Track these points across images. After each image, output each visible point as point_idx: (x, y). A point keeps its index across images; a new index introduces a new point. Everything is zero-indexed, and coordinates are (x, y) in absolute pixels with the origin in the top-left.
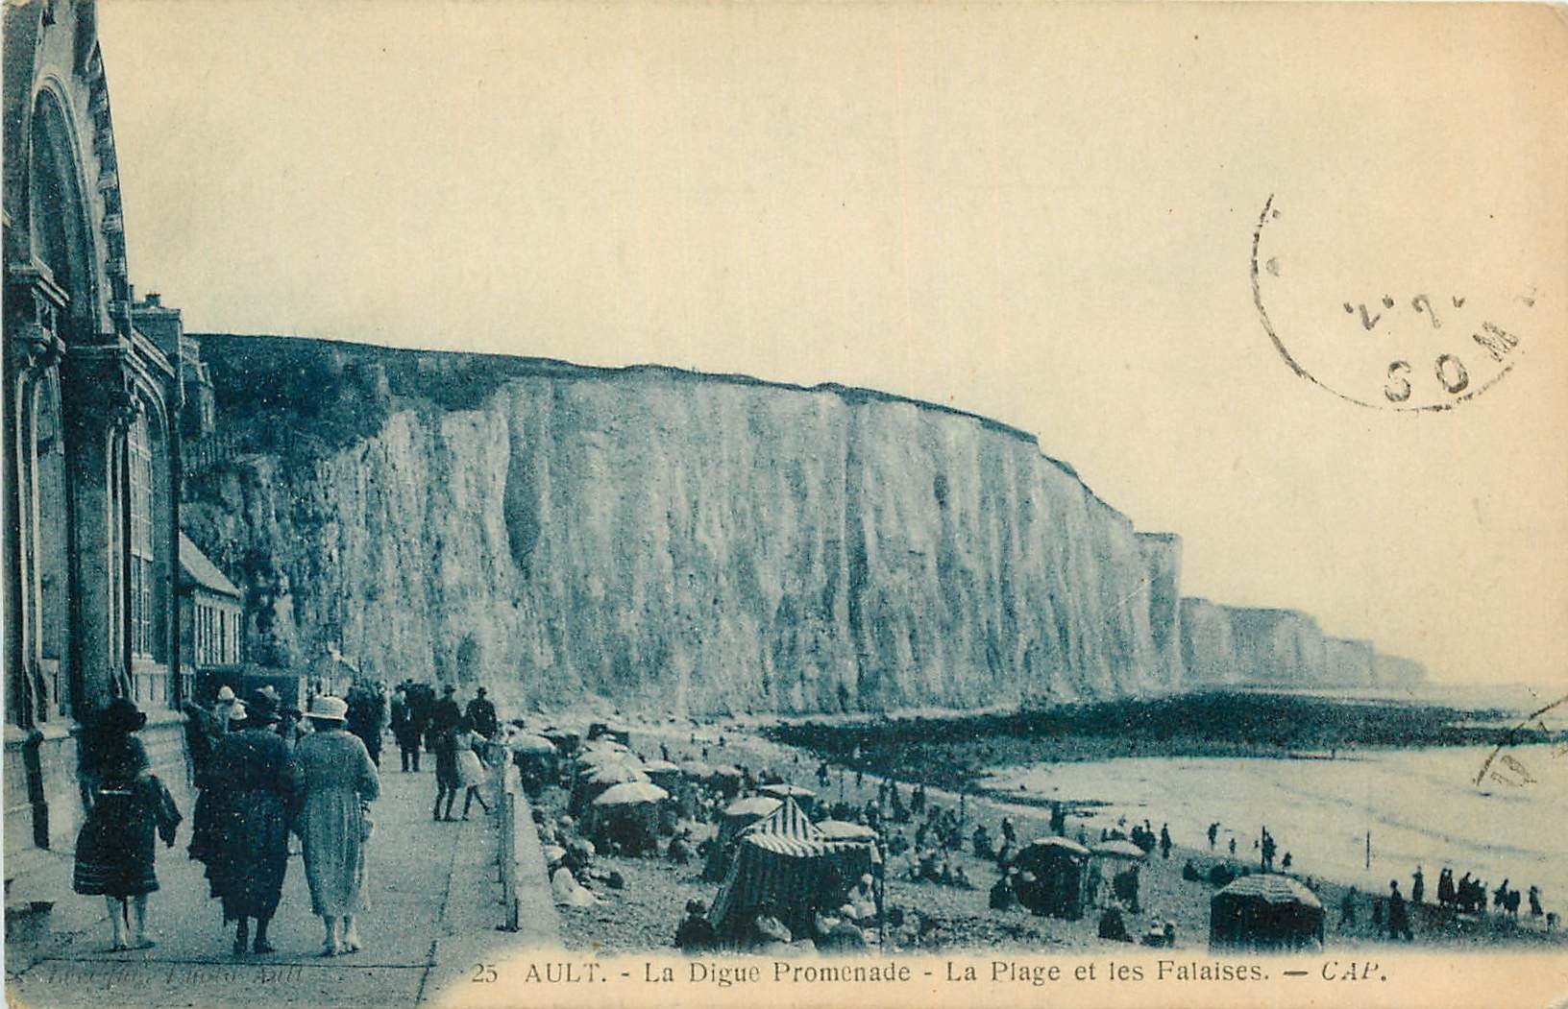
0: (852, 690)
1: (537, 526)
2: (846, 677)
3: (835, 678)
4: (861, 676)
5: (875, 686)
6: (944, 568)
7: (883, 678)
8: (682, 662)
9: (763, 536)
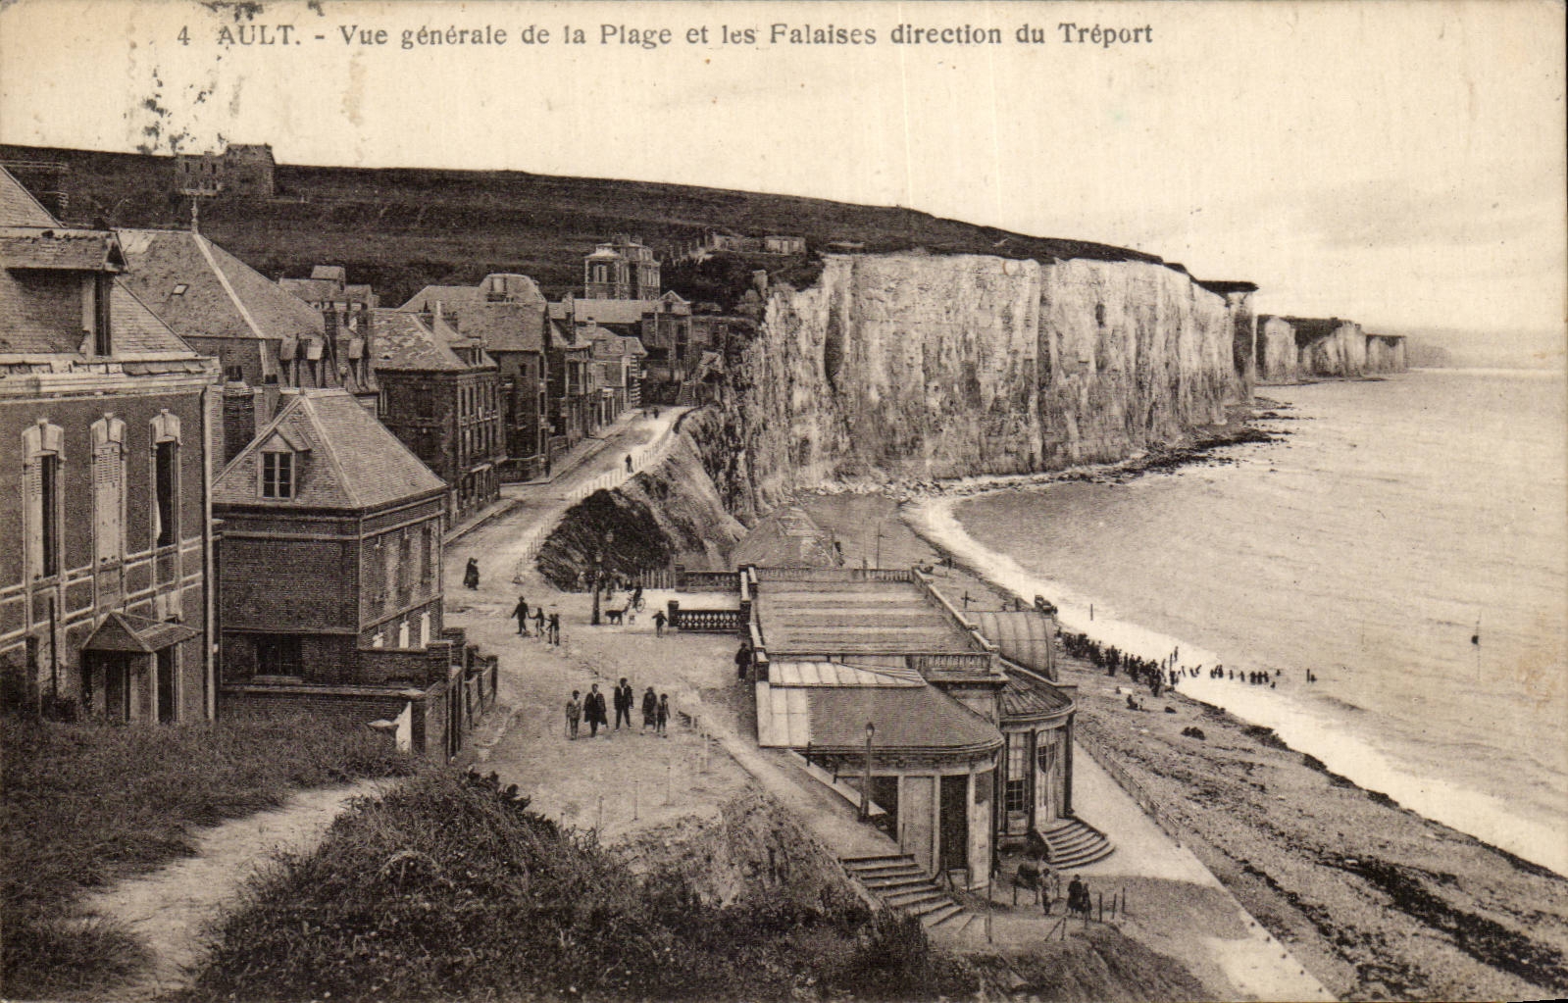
0: (1038, 457)
1: (841, 355)
2: (1034, 450)
3: (1027, 450)
4: (1044, 446)
5: (1054, 453)
6: (1101, 367)
7: (1060, 449)
8: (928, 445)
9: (984, 357)
